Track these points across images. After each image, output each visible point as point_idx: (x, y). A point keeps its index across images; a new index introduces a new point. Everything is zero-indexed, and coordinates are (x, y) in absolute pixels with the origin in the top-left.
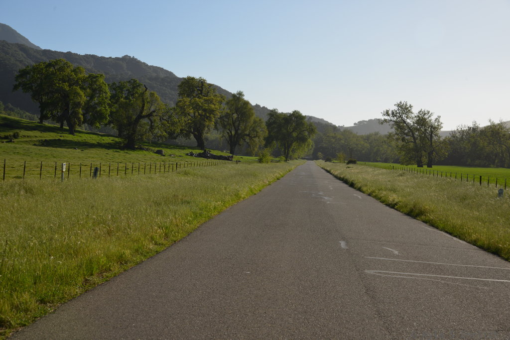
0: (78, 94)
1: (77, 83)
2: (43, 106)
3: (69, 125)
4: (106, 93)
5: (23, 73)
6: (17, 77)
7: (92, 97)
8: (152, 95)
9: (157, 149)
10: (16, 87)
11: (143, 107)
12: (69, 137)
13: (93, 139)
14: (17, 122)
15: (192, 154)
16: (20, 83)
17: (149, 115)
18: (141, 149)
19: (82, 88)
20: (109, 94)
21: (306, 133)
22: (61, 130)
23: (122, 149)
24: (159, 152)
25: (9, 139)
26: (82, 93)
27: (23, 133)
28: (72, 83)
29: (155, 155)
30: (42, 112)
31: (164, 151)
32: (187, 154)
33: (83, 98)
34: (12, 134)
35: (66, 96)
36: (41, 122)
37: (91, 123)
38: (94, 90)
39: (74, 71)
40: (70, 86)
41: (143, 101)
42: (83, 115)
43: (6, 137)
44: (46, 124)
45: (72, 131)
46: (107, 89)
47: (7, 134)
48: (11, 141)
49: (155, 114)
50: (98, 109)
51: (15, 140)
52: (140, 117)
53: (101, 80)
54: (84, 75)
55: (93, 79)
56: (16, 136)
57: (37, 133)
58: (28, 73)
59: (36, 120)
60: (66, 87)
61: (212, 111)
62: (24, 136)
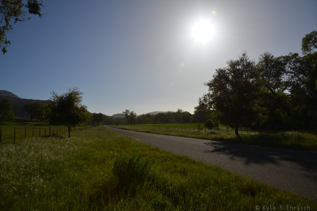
0: (43, 111)
3: (40, 120)
6: (24, 107)
10: (23, 110)
12: (41, 123)
14: (25, 120)
16: (25, 109)
21: (103, 118)
22: (37, 121)
28: (41, 109)
30: (31, 116)
35: (39, 112)
36: (31, 119)
39: (41, 105)
44: (33, 120)
56: (26, 124)
57: (32, 123)
58: (27, 106)
62: (28, 124)
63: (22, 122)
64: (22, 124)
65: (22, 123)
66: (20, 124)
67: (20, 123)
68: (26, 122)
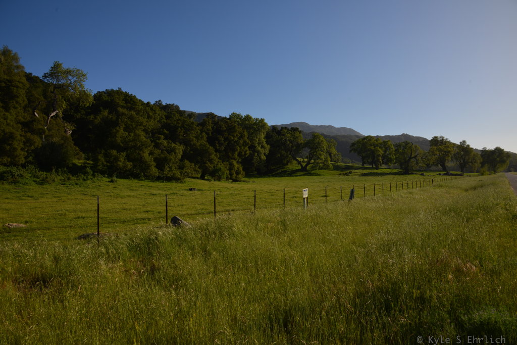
0: (378, 150)
1: (377, 146)
2: (363, 158)
3: (376, 165)
4: (392, 149)
5: (353, 144)
6: (351, 147)
7: (385, 151)
8: (416, 147)
9: (421, 173)
10: (350, 151)
11: (412, 153)
12: (376, 171)
13: (388, 171)
14: (352, 166)
15: (440, 174)
16: (352, 150)
17: (415, 157)
18: (412, 174)
19: (380, 148)
20: (394, 149)
21: (505, 158)
22: (372, 168)
23: (402, 174)
24: (422, 175)
25: (347, 174)
26: (380, 150)
27: (354, 171)
28: (375, 146)
29: (420, 176)
30: (363, 160)
31: (425, 174)
32: (438, 174)
33: (381, 152)
34: (348, 172)
35: (373, 152)
36: (363, 165)
37: (386, 164)
38: (386, 148)
40: (374, 147)
41: (411, 150)
42: (382, 160)
43: (346, 174)
44: (366, 166)
45: (377, 168)
46: (393, 147)
47: (346, 172)
48: (348, 175)
49: (418, 156)
50: (389, 157)
51: (350, 175)
52: (410, 158)
53: (389, 143)
54: (381, 141)
55: (385, 143)
56: (350, 173)
57: (361, 171)
58: (355, 144)
59: (360, 164)
60: (372, 148)
61: (449, 152)
62: (354, 172)
63: (346, 170)
64: (344, 174)
65: (344, 172)
66: (340, 174)
67: (342, 173)
68: (351, 170)
